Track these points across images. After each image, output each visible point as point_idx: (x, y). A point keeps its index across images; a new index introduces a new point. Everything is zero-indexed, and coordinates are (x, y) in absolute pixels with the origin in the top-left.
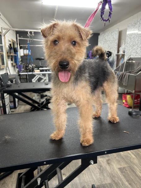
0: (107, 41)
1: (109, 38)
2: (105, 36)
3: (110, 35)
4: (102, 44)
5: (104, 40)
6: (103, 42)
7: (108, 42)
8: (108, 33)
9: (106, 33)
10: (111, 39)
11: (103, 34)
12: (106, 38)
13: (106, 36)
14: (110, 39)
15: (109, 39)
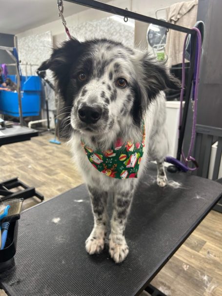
0: (33, 50)
1: (36, 45)
2: (27, 41)
3: (38, 41)
4: (24, 54)
5: (27, 48)
6: (25, 52)
7: (34, 52)
8: (33, 36)
9: (29, 37)
10: (40, 47)
11: (24, 38)
12: (31, 46)
13: (31, 42)
14: (38, 46)
15: (36, 47)
